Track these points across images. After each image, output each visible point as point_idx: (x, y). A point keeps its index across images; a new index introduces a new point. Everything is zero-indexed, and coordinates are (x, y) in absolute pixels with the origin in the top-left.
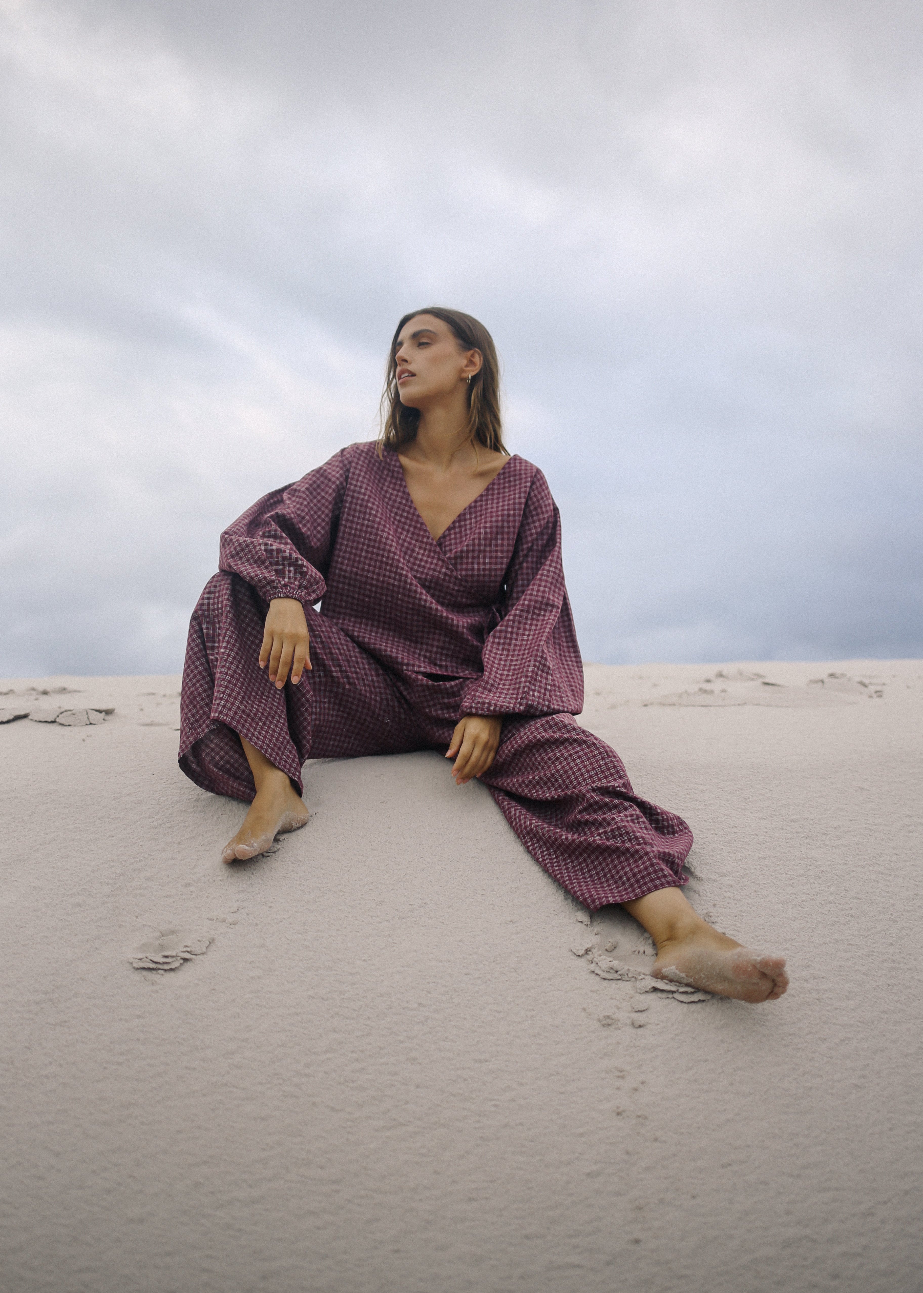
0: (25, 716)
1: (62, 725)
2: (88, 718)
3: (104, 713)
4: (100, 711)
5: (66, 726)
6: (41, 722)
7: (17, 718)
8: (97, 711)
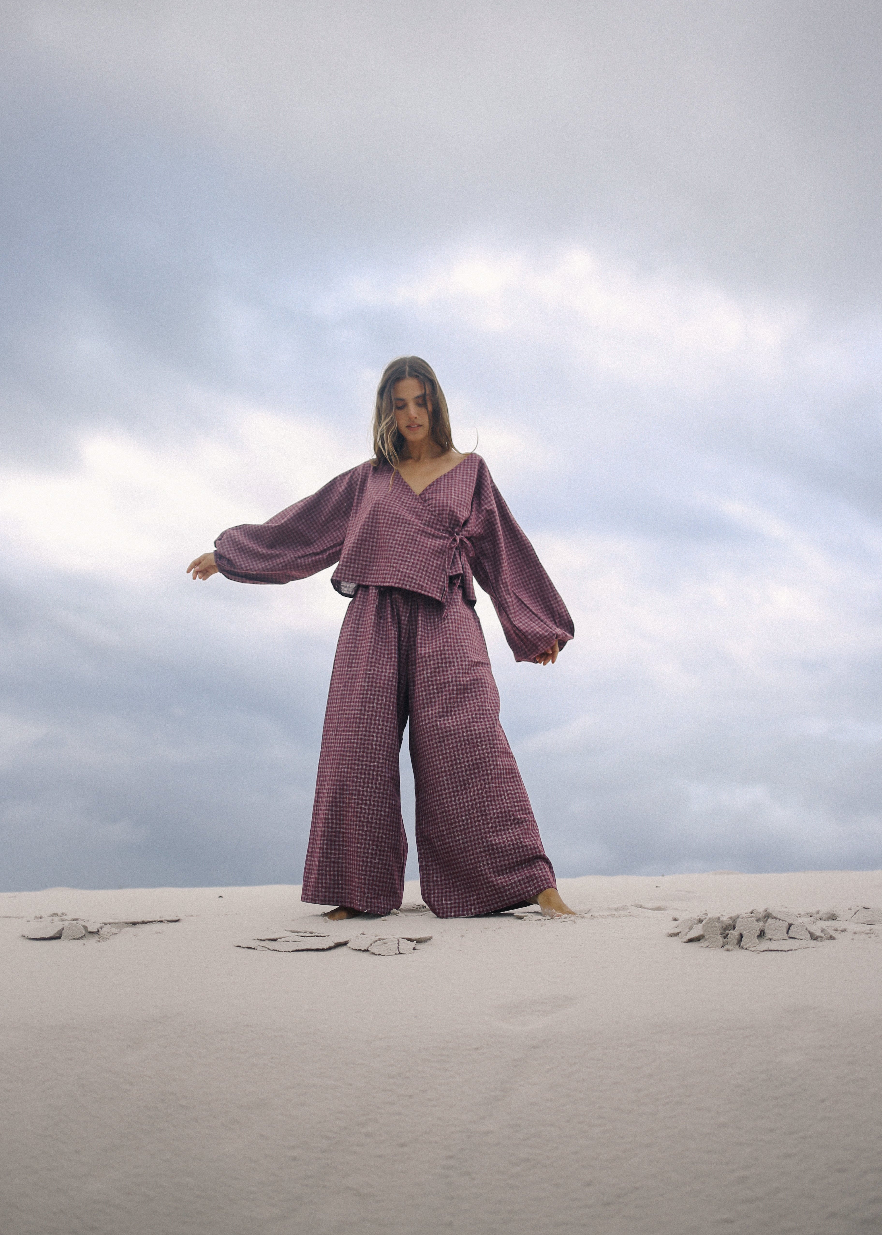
0: (345, 944)
1: (373, 954)
2: (398, 948)
3: (415, 942)
4: (411, 940)
5: (376, 955)
6: (356, 950)
7: (338, 945)
8: (408, 939)
